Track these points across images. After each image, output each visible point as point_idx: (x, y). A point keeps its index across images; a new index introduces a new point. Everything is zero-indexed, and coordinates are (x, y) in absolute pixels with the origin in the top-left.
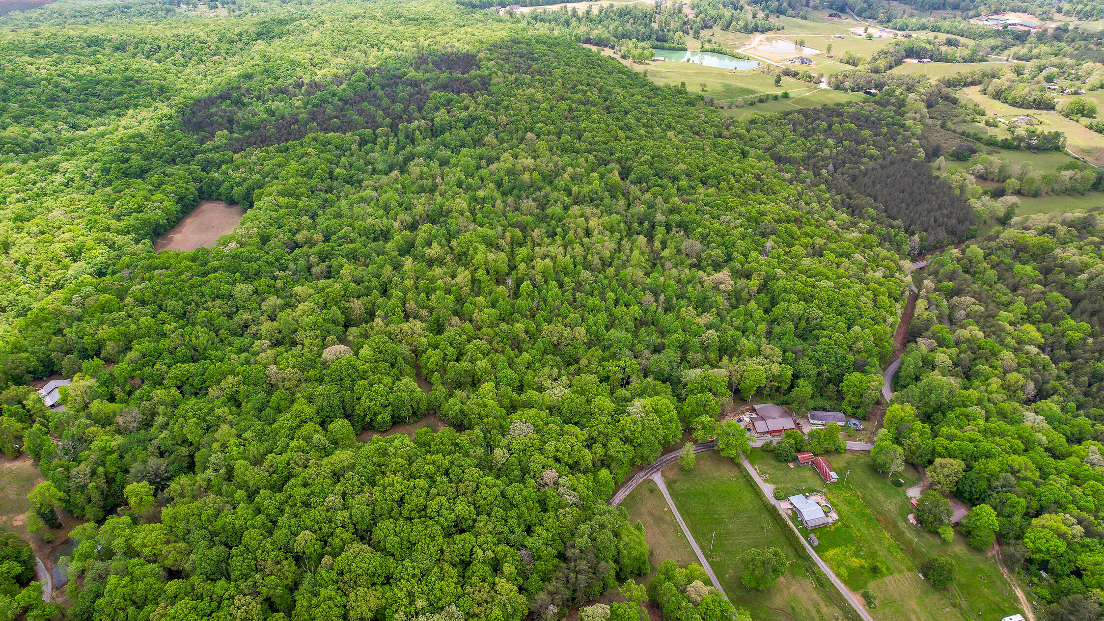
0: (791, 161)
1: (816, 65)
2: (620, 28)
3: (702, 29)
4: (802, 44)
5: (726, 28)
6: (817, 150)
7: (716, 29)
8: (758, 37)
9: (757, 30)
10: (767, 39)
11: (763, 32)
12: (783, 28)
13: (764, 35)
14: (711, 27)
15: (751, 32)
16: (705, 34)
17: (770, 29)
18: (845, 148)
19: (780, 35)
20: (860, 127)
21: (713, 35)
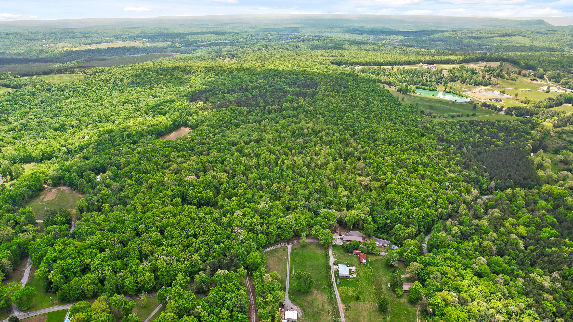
0: (448, 141)
1: (504, 102)
2: (404, 78)
3: (450, 82)
4: (503, 92)
5: (463, 82)
6: (466, 139)
7: (458, 82)
8: (482, 88)
9: (482, 85)
10: (485, 89)
11: (485, 86)
12: (498, 84)
13: (485, 87)
14: (455, 81)
15: (478, 85)
16: (450, 84)
17: (490, 84)
18: (484, 139)
19: (495, 88)
20: (500, 131)
21: (455, 85)
